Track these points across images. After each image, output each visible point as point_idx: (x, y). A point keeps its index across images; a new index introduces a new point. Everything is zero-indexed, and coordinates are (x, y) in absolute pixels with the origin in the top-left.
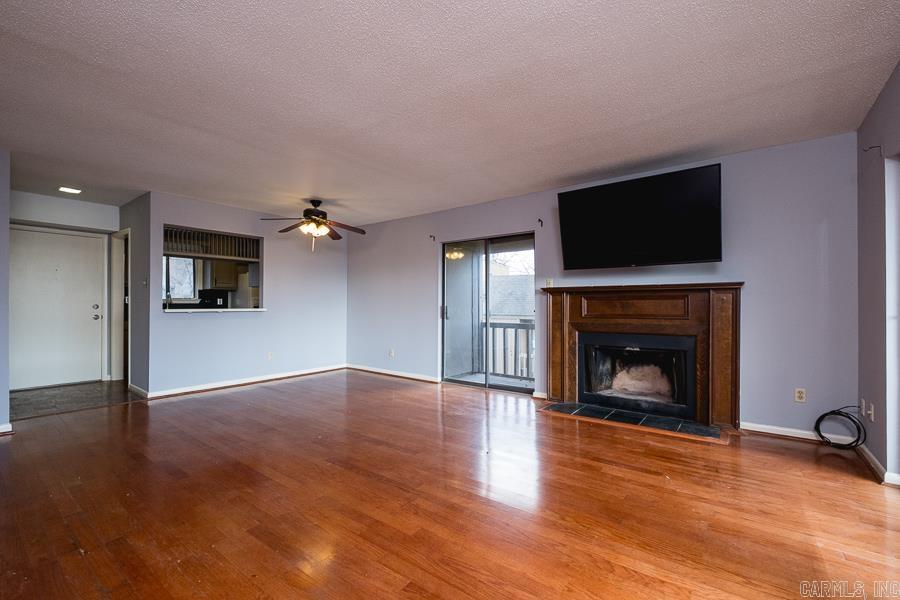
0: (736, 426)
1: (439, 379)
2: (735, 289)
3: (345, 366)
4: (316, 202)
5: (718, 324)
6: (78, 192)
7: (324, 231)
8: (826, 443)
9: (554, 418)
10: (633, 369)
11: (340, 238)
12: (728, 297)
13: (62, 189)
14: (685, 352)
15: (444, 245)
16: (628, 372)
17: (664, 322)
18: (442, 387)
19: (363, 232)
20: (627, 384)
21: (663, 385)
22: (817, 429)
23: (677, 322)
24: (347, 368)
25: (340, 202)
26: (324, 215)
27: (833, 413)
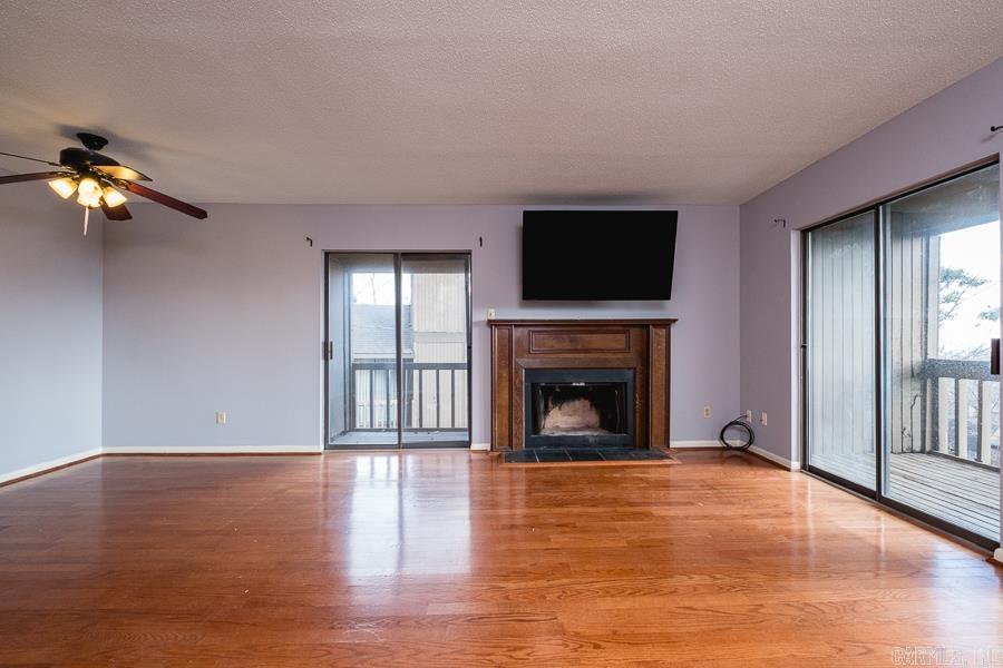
0: (668, 446)
1: (321, 448)
2: (666, 324)
3: (100, 451)
4: (94, 140)
5: (655, 356)
8: (729, 448)
9: (527, 470)
10: (565, 405)
12: (662, 332)
14: (626, 384)
15: (327, 254)
16: (560, 408)
17: (609, 356)
18: (325, 458)
20: (560, 421)
21: (593, 418)
22: (722, 438)
23: (620, 356)
27: (731, 424)
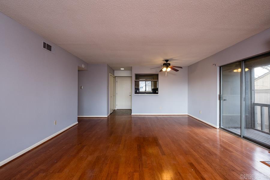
1: (218, 127)
3: (187, 114)
4: (167, 61)
6: (123, 69)
7: (169, 69)
11: (178, 71)
13: (121, 69)
15: (220, 67)
19: (182, 68)
24: (188, 115)
25: (174, 59)
26: (169, 64)
